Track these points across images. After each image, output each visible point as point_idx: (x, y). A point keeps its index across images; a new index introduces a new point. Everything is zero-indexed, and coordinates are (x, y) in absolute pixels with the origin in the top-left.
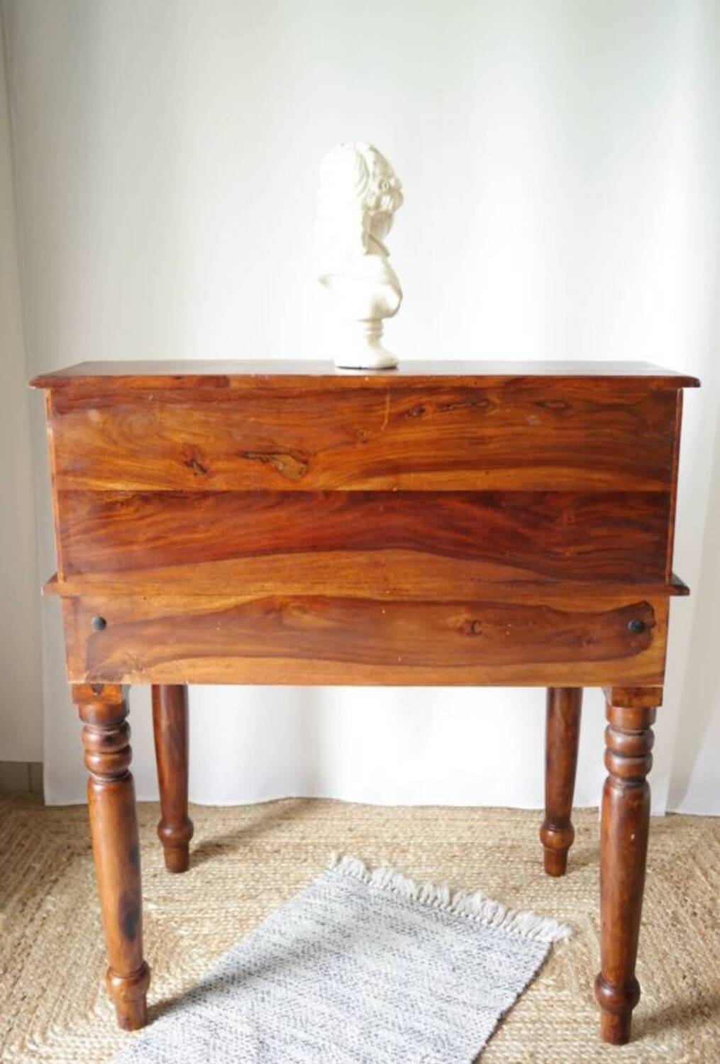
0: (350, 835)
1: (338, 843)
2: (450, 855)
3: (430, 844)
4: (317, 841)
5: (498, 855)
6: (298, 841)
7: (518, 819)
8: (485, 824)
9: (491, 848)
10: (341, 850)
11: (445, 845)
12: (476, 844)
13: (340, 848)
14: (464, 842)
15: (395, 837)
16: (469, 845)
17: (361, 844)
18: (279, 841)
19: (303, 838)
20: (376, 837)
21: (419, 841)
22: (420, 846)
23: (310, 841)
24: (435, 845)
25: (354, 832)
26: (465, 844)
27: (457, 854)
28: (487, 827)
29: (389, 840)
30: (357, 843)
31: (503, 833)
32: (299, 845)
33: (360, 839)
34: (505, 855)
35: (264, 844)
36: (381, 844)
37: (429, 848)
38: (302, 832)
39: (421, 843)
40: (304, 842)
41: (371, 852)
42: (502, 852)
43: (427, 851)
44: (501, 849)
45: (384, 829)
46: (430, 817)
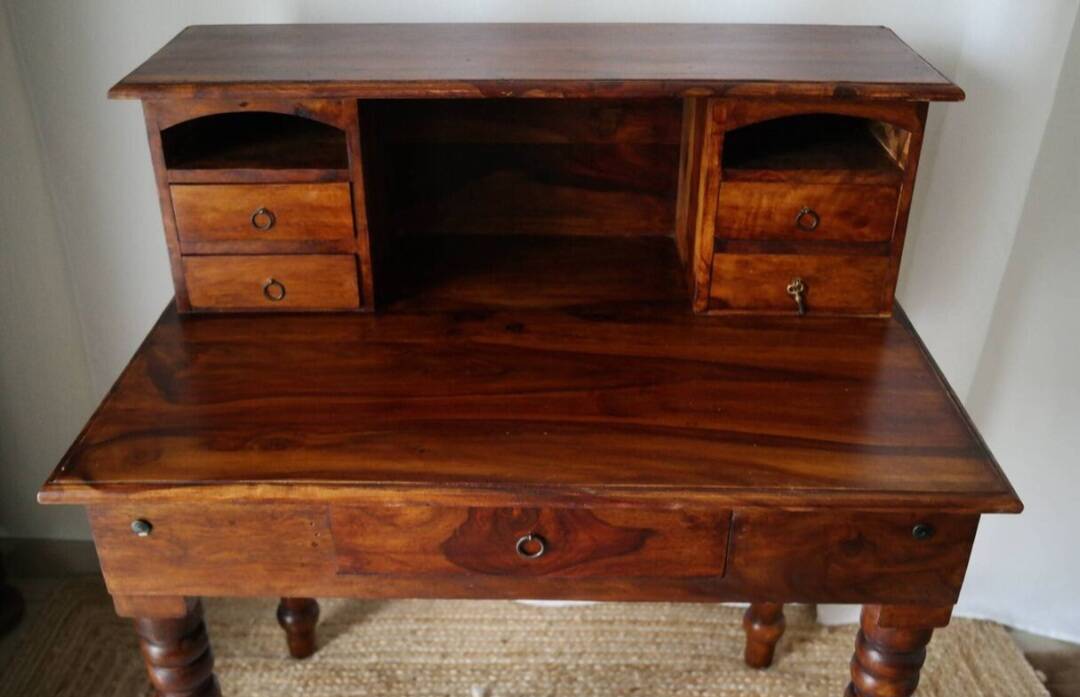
0: (504, 650)
1: (488, 666)
2: (630, 686)
3: (604, 666)
4: (461, 661)
5: (690, 687)
6: (437, 660)
7: (715, 620)
8: (673, 629)
9: (680, 674)
10: (492, 678)
11: (623, 668)
12: (662, 668)
13: (490, 674)
14: (647, 662)
15: (560, 654)
16: (653, 669)
17: (517, 667)
18: (413, 661)
19: (444, 656)
20: (536, 654)
21: (590, 662)
22: (591, 670)
23: (453, 661)
24: (610, 669)
25: (508, 645)
26: (647, 667)
27: (638, 685)
28: (676, 635)
29: (551, 660)
30: (512, 665)
31: (695, 647)
32: (439, 667)
33: (516, 659)
34: (699, 687)
35: (395, 666)
36: (542, 668)
37: (603, 674)
38: (444, 645)
39: (592, 666)
40: (446, 662)
41: (529, 682)
42: (694, 682)
43: (601, 679)
44: (694, 674)
45: (546, 639)
46: (604, 618)
